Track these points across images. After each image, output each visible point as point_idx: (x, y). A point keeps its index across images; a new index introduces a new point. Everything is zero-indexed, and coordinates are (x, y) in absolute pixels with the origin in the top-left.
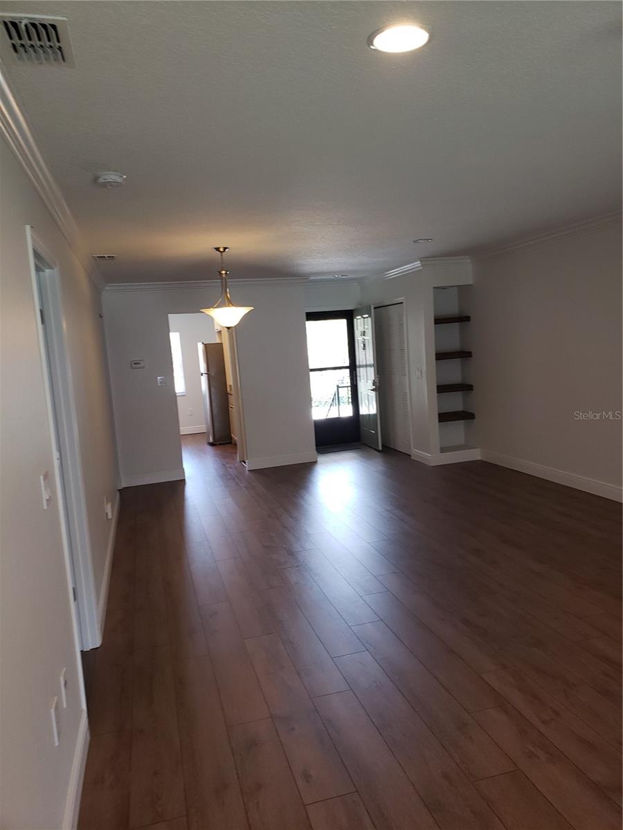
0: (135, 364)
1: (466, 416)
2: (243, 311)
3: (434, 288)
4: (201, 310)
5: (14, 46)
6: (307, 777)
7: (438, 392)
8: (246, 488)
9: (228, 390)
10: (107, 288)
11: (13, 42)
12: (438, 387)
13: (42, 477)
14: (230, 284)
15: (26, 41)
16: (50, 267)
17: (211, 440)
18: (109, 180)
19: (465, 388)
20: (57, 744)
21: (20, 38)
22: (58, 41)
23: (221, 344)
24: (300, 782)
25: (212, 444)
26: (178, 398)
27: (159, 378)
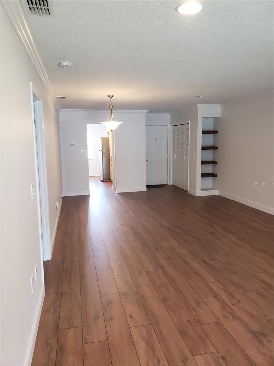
0: (72, 144)
1: (213, 175)
2: (118, 123)
3: (203, 118)
4: (101, 122)
5: (30, 7)
6: (131, 317)
7: (201, 164)
8: (115, 200)
9: (110, 158)
10: (61, 111)
11: (30, 6)
12: (202, 162)
13: (31, 186)
14: (113, 112)
15: (35, 6)
16: (39, 100)
17: (102, 179)
18: (65, 64)
19: (214, 163)
20: (32, 293)
21: (33, 5)
22: (48, 6)
23: (109, 138)
24: (129, 319)
25: (102, 181)
26: (89, 160)
27: (81, 151)
